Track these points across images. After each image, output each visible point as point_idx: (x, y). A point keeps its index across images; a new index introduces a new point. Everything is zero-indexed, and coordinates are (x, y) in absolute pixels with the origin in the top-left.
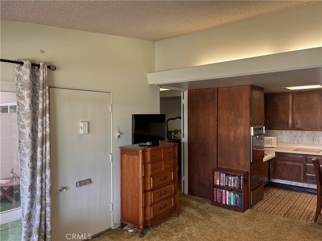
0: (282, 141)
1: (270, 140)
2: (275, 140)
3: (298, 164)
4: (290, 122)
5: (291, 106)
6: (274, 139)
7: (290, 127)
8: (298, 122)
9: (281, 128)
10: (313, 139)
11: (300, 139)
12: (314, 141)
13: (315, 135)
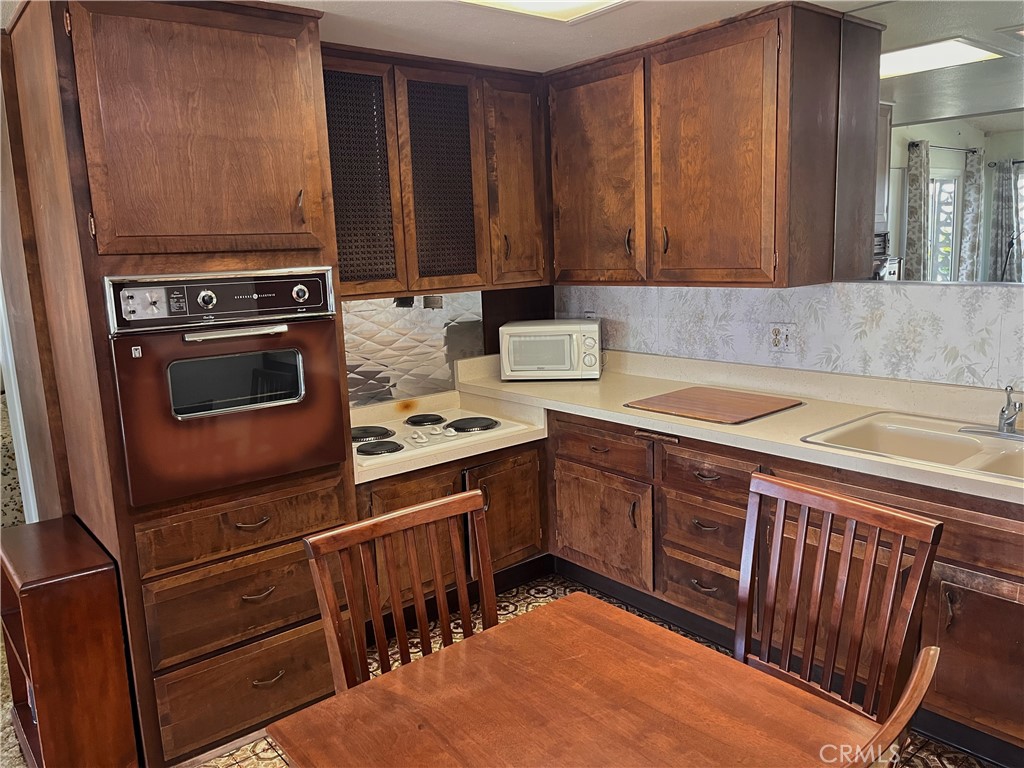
1: (566, 339)
2: (589, 342)
6: (584, 334)
7: (638, 269)
10: (777, 333)
11: (720, 332)
12: (781, 345)
13: (786, 307)
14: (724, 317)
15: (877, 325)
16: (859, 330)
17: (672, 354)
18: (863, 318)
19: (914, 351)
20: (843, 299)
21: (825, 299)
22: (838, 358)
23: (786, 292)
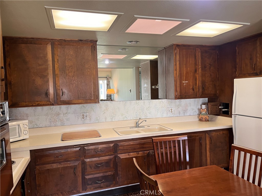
0: (37, 125)
1: (17, 127)
2: (26, 126)
3: (72, 164)
4: (51, 91)
5: (50, 63)
6: (23, 124)
7: (51, 100)
8: (64, 90)
9: (37, 103)
10: (83, 115)
11: (65, 117)
12: (85, 118)
13: (85, 109)
14: (66, 113)
15: (108, 110)
16: (104, 112)
17: (48, 126)
18: (104, 109)
19: (115, 115)
20: (100, 106)
21: (95, 106)
22: (99, 119)
23: (85, 105)
